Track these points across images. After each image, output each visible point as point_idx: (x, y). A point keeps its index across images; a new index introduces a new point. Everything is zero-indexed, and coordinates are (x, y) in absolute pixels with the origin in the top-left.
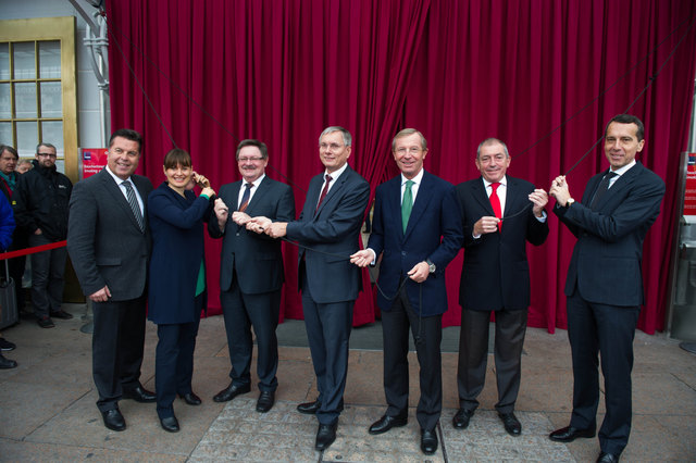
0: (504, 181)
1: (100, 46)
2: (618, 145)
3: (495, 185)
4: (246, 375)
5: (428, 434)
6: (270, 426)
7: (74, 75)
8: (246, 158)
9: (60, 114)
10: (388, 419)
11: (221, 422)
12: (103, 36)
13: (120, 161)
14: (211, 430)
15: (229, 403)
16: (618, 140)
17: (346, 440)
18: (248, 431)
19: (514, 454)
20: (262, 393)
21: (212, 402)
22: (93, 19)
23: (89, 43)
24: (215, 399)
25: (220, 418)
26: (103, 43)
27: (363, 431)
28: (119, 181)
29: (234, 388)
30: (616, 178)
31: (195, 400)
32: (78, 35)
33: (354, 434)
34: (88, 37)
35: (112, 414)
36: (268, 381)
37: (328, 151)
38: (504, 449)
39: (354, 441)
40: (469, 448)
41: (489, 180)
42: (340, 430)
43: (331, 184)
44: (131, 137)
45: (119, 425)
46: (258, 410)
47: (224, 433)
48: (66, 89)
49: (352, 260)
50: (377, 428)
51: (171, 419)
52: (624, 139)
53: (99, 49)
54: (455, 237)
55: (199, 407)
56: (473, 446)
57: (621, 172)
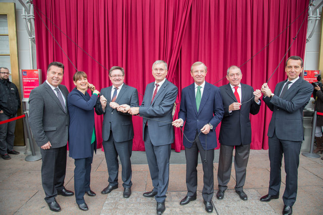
0: (240, 85)
1: (30, 19)
2: (293, 69)
3: (236, 87)
4: (116, 180)
5: (208, 203)
6: (132, 205)
7: (15, 33)
8: (116, 76)
9: (8, 52)
10: (189, 197)
11: (108, 204)
12: (32, 13)
13: (54, 78)
14: (104, 208)
15: (109, 194)
16: (293, 68)
17: (170, 208)
18: (122, 208)
19: (247, 209)
20: (125, 189)
21: (101, 194)
22: (26, 4)
23: (24, 17)
24: (102, 193)
25: (106, 202)
26: (32, 17)
27: (177, 204)
28: (53, 88)
29: (111, 187)
30: (291, 84)
31: (93, 194)
32: (17, 13)
33: (173, 206)
34: (24, 14)
35: (53, 204)
36: (127, 183)
37: (158, 72)
38: (242, 207)
39: (174, 209)
40: (226, 208)
41: (233, 85)
42: (166, 204)
43: (159, 88)
44: (60, 66)
45: (57, 209)
46: (124, 197)
47: (111, 210)
48: (11, 40)
49: (173, 124)
50: (184, 202)
51: (83, 204)
52: (296, 67)
53: (30, 20)
54: (221, 112)
55: (95, 197)
56: (228, 207)
57: (293, 81)
